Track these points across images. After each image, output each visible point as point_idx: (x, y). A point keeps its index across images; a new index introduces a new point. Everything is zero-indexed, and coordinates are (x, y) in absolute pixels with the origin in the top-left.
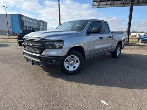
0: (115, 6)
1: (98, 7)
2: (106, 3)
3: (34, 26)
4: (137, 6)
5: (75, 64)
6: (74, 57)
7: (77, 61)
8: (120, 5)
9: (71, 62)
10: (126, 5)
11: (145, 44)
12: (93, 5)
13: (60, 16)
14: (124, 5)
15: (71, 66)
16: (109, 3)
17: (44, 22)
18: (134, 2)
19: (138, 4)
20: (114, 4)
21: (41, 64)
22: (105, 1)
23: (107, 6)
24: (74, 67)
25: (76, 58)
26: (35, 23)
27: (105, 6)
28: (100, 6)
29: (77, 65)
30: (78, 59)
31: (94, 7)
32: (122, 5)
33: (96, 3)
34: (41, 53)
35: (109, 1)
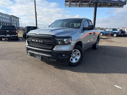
0: (83, 6)
1: (69, 7)
2: (76, 4)
3: (6, 21)
4: (99, 7)
5: (76, 57)
6: (76, 51)
7: (78, 54)
8: (87, 6)
9: (74, 55)
10: (91, 6)
11: (106, 37)
12: (65, 5)
13: (36, 13)
14: (90, 6)
15: (74, 59)
16: (78, 4)
17: (16, 17)
18: (98, 4)
19: (100, 6)
20: (82, 5)
21: (51, 59)
22: (75, 2)
23: (77, 6)
24: (76, 59)
25: (77, 52)
26: (7, 18)
27: (75, 6)
28: (71, 6)
29: (78, 57)
30: (79, 52)
31: (66, 6)
32: (88, 6)
33: (68, 3)
34: (52, 49)
35: (78, 2)
